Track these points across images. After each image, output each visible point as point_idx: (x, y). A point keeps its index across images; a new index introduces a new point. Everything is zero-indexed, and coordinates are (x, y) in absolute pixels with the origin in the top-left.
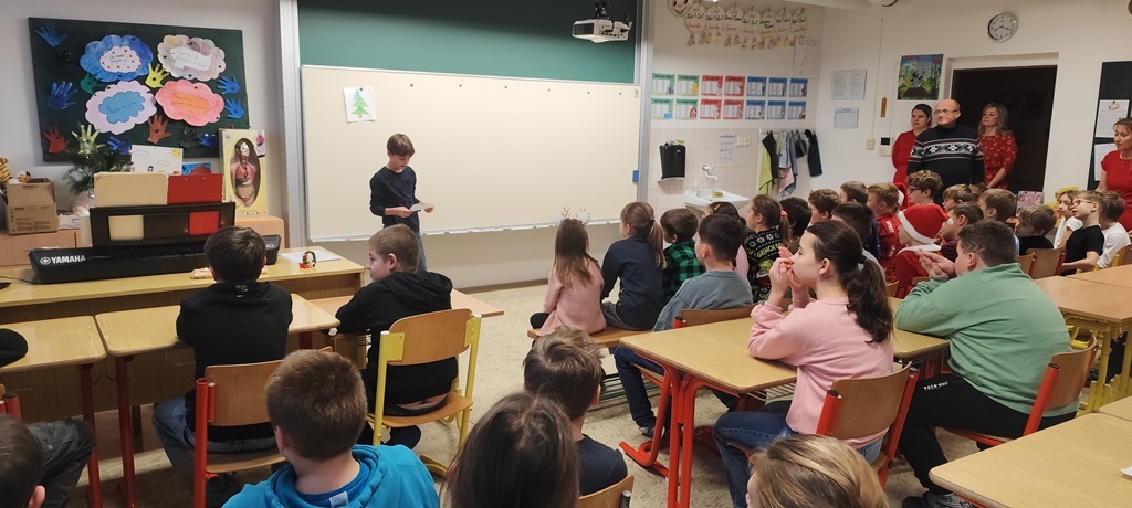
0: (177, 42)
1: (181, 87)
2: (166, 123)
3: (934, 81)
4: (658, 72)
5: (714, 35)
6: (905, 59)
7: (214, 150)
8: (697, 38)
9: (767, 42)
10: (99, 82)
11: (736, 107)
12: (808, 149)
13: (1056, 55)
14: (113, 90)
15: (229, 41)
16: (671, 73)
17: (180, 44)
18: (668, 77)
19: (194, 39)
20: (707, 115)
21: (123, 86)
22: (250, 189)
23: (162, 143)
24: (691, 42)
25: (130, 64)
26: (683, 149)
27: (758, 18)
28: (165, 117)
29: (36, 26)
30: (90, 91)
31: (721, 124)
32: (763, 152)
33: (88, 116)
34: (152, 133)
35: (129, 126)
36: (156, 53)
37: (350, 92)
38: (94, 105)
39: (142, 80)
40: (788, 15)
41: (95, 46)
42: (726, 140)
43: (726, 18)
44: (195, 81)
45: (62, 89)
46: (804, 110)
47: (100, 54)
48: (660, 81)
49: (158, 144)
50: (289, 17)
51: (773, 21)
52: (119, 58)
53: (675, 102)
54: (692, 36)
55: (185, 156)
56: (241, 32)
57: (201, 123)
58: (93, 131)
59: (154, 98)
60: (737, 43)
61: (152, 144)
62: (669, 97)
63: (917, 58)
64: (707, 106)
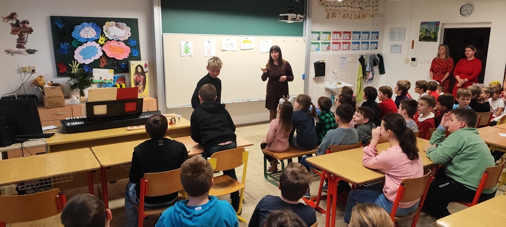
0: (111, 25)
1: (113, 44)
2: (107, 59)
3: (435, 34)
4: (313, 31)
5: (338, 14)
6: (422, 23)
7: (127, 69)
8: (330, 15)
9: (361, 15)
10: (80, 42)
11: (347, 45)
12: (379, 63)
13: (490, 23)
14: (85, 45)
15: (132, 24)
16: (319, 31)
17: (112, 25)
18: (318, 33)
19: (118, 23)
20: (334, 49)
21: (89, 44)
22: (142, 86)
23: (105, 67)
24: (328, 17)
25: (92, 34)
26: (324, 64)
27: (357, 5)
28: (106, 56)
29: (54, 20)
30: (76, 46)
31: (341, 53)
32: (359, 64)
33: (75, 57)
34: (101, 63)
35: (92, 60)
36: (102, 29)
37: (183, 43)
38: (77, 52)
39: (97, 41)
40: (371, 4)
41: (78, 27)
42: (342, 59)
43: (344, 6)
44: (119, 41)
45: (64, 46)
46: (377, 45)
47: (80, 31)
48: (314, 34)
49: (103, 68)
50: (157, 12)
51: (364, 6)
52: (87, 32)
53: (321, 43)
54: (328, 15)
55: (115, 73)
56: (137, 19)
57: (121, 59)
58: (77, 63)
59: (102, 49)
60: (348, 17)
61: (101, 68)
62: (318, 41)
63: (428, 23)
64: (335, 45)
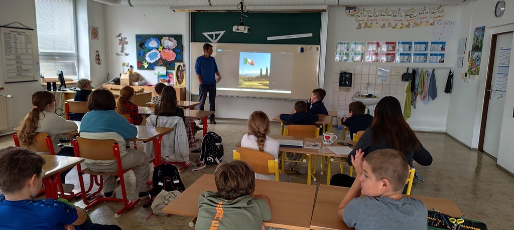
0: (166, 39)
1: (167, 51)
3: (482, 42)
4: (339, 41)
5: (374, 24)
6: (476, 30)
8: (363, 25)
9: (412, 24)
10: (149, 50)
11: (390, 56)
14: (152, 51)
15: (178, 38)
18: (346, 43)
19: (169, 38)
21: (154, 51)
24: (359, 28)
25: (155, 45)
26: (350, 74)
27: (404, 13)
28: (162, 59)
29: (138, 37)
30: (147, 52)
33: (146, 58)
34: (159, 63)
35: (154, 61)
36: (161, 42)
38: (147, 55)
39: (157, 49)
41: (148, 41)
44: (170, 49)
46: (443, 58)
47: (149, 43)
48: (341, 45)
49: (160, 66)
51: (416, 14)
52: (153, 44)
53: (350, 54)
54: (360, 25)
56: (182, 35)
57: (170, 60)
58: (147, 62)
59: (160, 54)
60: (390, 26)
62: (347, 52)
63: (479, 29)
